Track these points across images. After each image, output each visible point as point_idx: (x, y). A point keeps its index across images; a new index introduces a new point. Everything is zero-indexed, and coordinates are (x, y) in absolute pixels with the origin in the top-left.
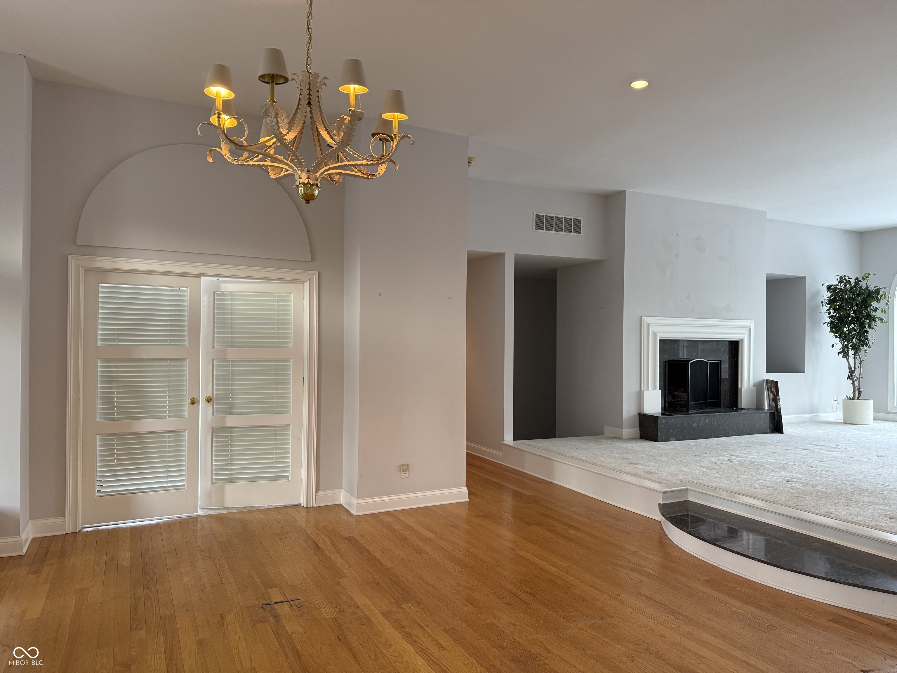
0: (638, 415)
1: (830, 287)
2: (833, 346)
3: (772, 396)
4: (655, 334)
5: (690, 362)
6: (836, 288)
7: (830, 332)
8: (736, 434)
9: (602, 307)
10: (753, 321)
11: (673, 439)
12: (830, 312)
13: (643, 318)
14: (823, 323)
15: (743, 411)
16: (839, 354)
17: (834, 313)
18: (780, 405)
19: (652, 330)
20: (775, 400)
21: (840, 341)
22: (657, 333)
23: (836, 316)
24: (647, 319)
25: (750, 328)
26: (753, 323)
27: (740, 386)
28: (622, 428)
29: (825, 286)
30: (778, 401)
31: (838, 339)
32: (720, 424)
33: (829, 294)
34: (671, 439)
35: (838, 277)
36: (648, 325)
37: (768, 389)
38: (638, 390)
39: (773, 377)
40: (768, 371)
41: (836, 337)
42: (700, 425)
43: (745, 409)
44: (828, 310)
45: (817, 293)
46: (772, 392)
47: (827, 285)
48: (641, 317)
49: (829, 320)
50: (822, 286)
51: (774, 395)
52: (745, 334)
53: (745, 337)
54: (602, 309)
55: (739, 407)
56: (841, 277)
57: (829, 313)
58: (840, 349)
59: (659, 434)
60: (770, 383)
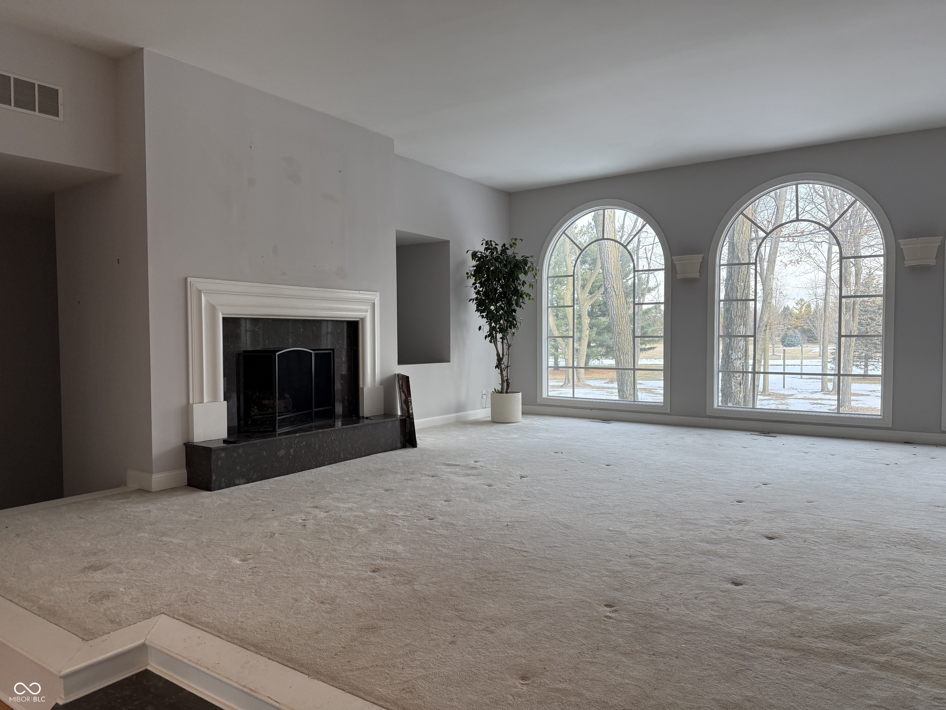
0: (185, 446)
1: (475, 254)
2: (480, 328)
3: (403, 397)
4: (213, 309)
5: (277, 354)
6: (482, 257)
7: (476, 311)
8: (351, 457)
9: (118, 260)
10: (378, 293)
11: (241, 481)
12: (476, 286)
13: (189, 279)
14: (469, 300)
15: (366, 422)
16: (486, 338)
17: (480, 288)
18: (412, 409)
19: (207, 301)
20: (407, 403)
21: (487, 322)
22: (217, 307)
23: (482, 291)
24: (195, 283)
25: (374, 303)
26: (378, 296)
27: (361, 386)
28: (151, 472)
29: (470, 253)
30: (410, 404)
31: (485, 320)
32: (325, 445)
33: (474, 263)
34: (237, 482)
35: (484, 242)
36: (200, 292)
37: (399, 387)
38: (184, 402)
39: (405, 370)
40: (400, 362)
41: (483, 317)
42: (292, 451)
43: (367, 418)
44: (474, 284)
45: (463, 263)
46: (403, 391)
47: (472, 251)
48: (186, 279)
49: (474, 296)
50: (467, 252)
51: (405, 394)
52: (368, 311)
53: (366, 315)
54: (118, 263)
55: (361, 415)
56: (487, 243)
57: (475, 288)
58: (488, 332)
59: (214, 478)
60: (401, 379)
